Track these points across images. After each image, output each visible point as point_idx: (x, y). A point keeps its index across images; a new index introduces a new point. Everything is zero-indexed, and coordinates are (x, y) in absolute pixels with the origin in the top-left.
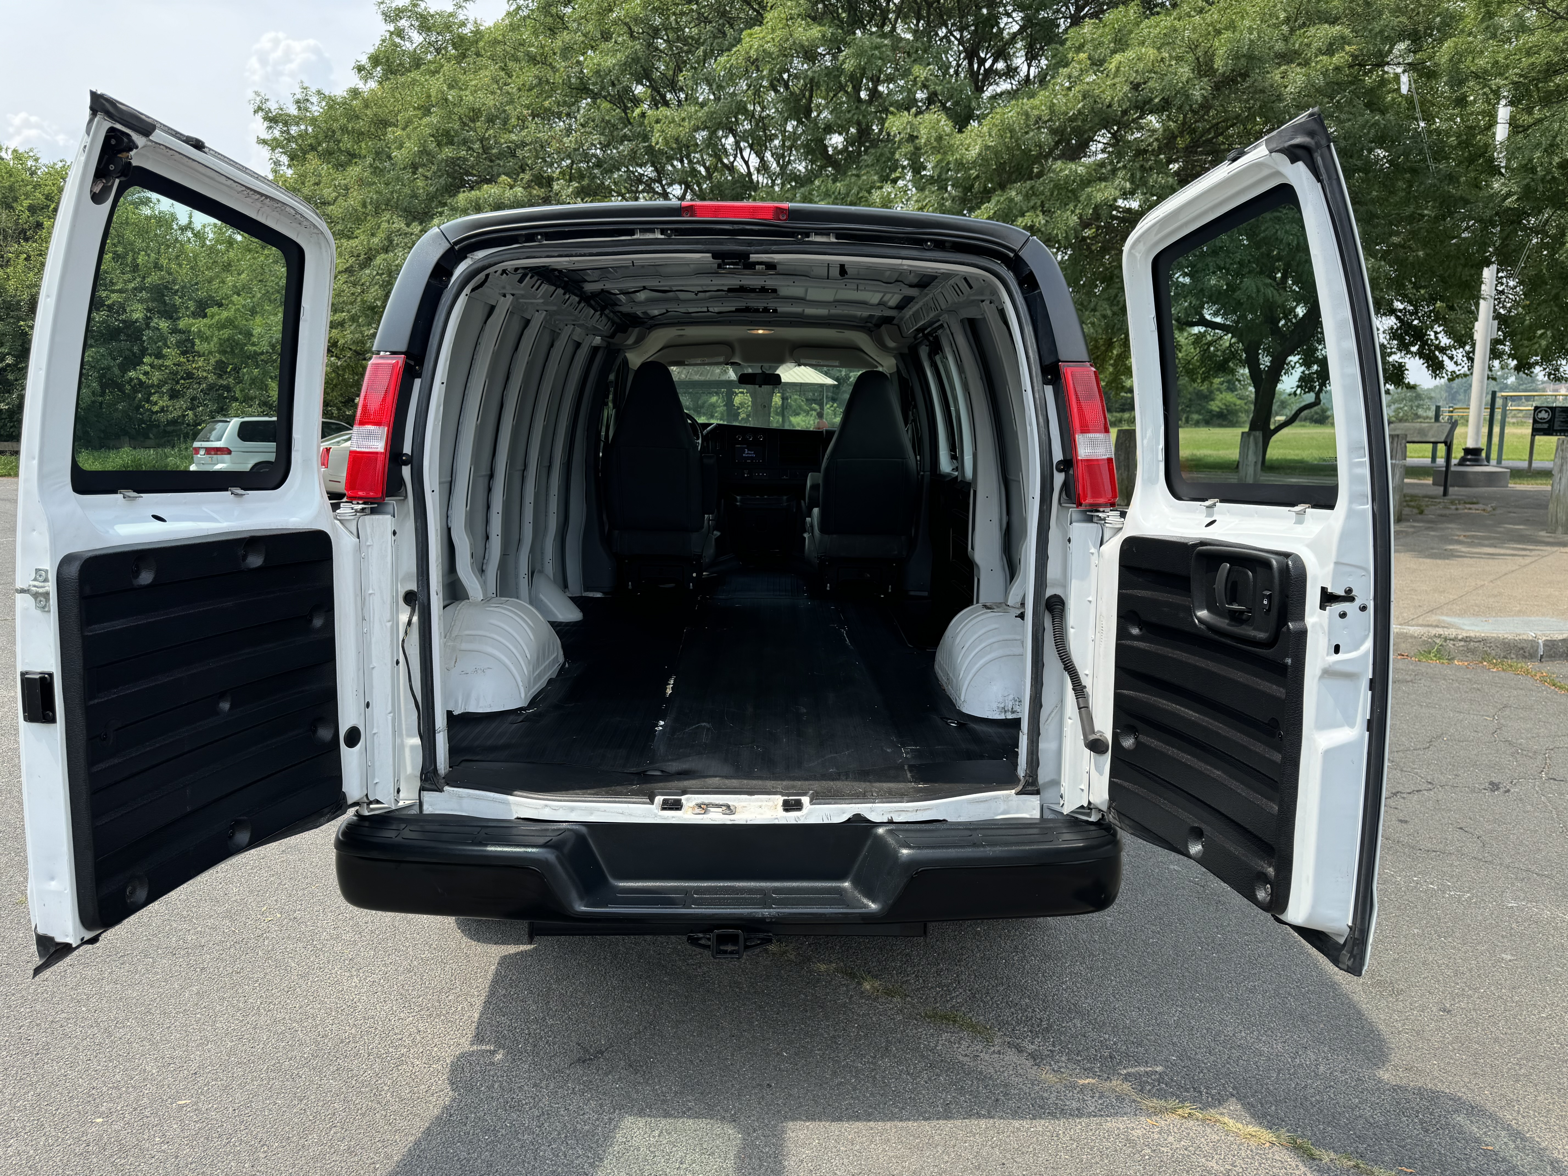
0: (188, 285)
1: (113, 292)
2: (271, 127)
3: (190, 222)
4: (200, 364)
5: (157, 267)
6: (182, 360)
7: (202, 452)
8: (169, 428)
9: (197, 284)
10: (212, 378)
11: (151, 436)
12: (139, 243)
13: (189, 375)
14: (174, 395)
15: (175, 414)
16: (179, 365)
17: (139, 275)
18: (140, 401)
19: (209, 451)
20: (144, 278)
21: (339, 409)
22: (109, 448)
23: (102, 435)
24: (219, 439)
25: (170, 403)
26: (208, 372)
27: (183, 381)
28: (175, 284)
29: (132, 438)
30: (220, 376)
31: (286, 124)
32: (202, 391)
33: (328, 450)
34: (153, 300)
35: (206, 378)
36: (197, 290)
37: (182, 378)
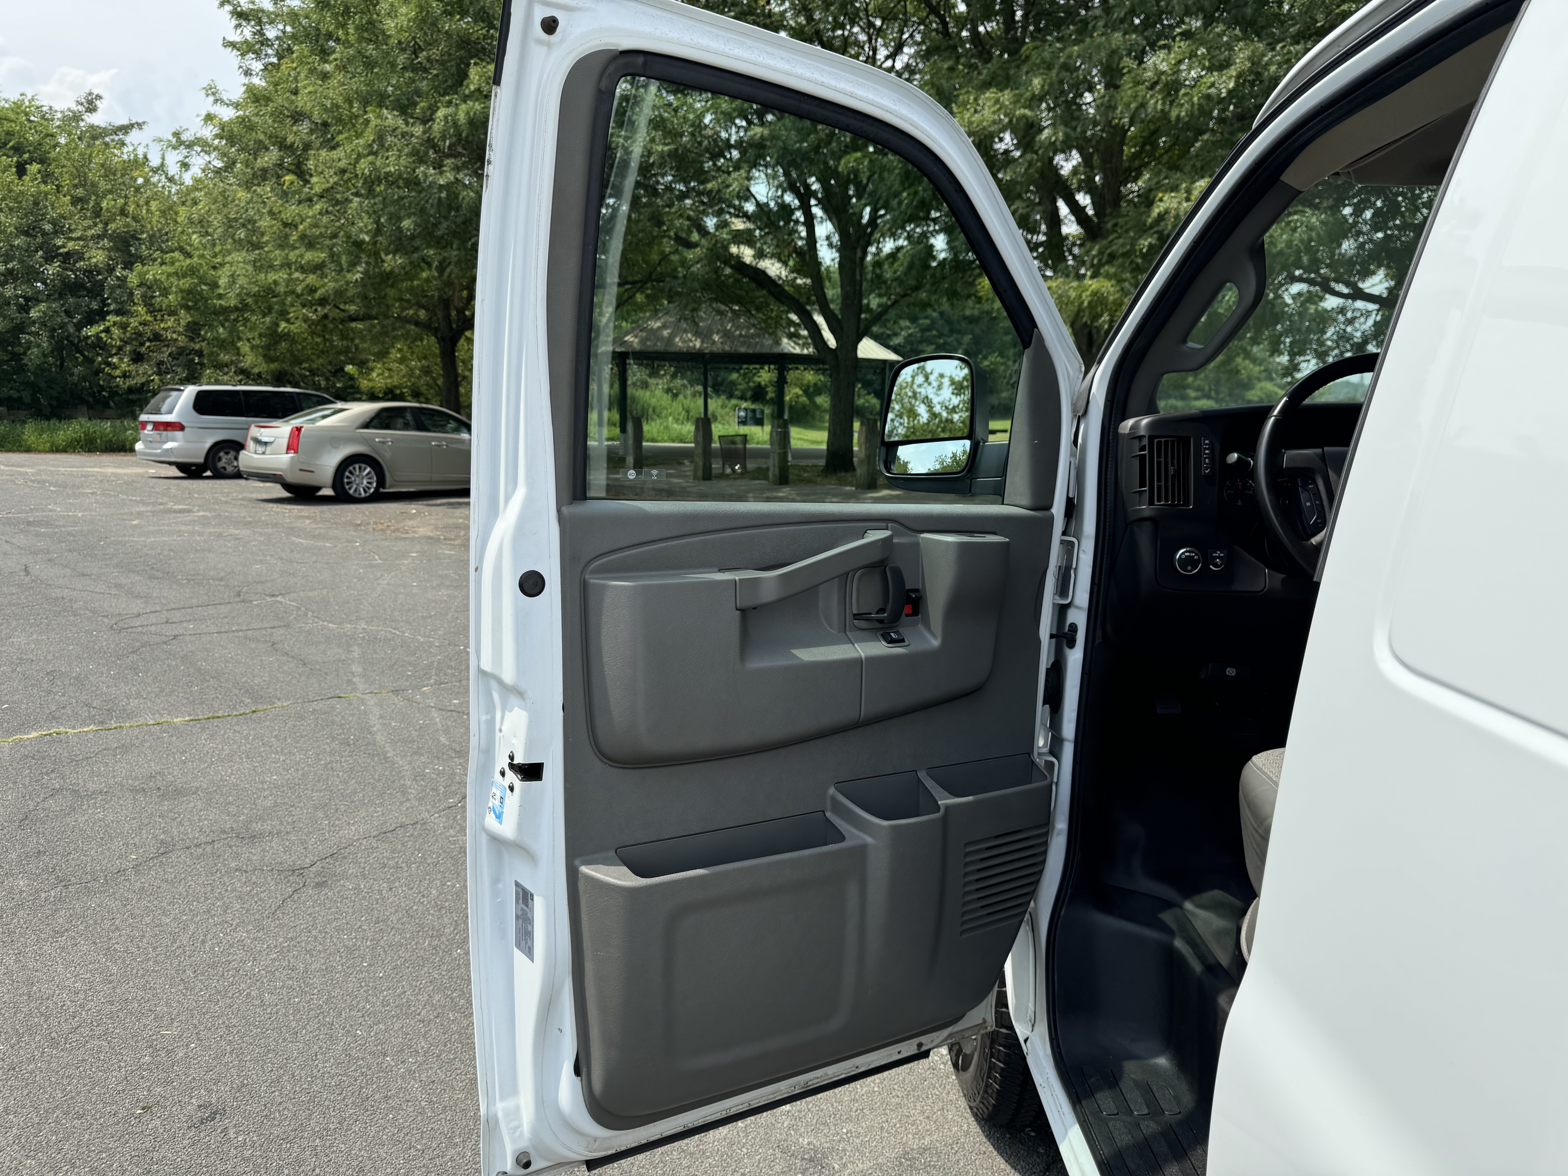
0: (158, 234)
1: (71, 239)
2: (238, 26)
3: (162, 165)
4: (169, 324)
5: (123, 212)
6: (149, 318)
7: (150, 427)
8: (132, 397)
9: (167, 234)
10: (182, 340)
11: (112, 404)
12: (103, 185)
13: (156, 337)
14: (138, 358)
15: (140, 380)
16: (145, 325)
17: (101, 221)
18: (100, 363)
19: (157, 426)
20: (106, 224)
21: (327, 379)
22: (60, 418)
23: (55, 403)
24: (170, 412)
25: (132, 367)
26: (180, 334)
27: (148, 344)
28: (143, 232)
29: (90, 407)
30: (192, 339)
31: (259, 22)
32: (170, 355)
33: (299, 429)
34: (118, 250)
35: (176, 340)
36: (167, 241)
37: (149, 340)
